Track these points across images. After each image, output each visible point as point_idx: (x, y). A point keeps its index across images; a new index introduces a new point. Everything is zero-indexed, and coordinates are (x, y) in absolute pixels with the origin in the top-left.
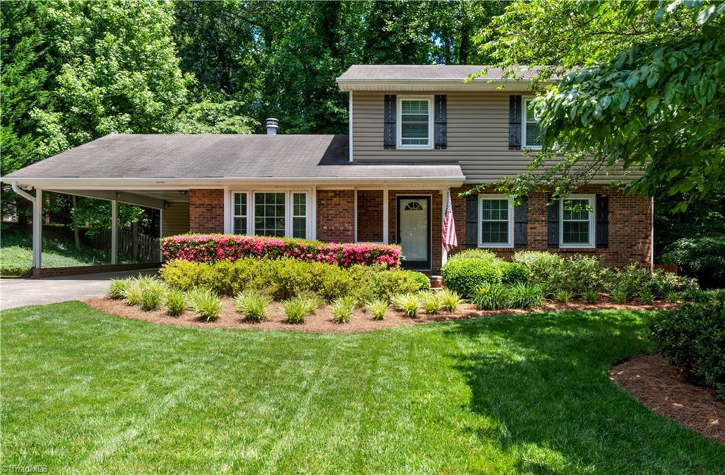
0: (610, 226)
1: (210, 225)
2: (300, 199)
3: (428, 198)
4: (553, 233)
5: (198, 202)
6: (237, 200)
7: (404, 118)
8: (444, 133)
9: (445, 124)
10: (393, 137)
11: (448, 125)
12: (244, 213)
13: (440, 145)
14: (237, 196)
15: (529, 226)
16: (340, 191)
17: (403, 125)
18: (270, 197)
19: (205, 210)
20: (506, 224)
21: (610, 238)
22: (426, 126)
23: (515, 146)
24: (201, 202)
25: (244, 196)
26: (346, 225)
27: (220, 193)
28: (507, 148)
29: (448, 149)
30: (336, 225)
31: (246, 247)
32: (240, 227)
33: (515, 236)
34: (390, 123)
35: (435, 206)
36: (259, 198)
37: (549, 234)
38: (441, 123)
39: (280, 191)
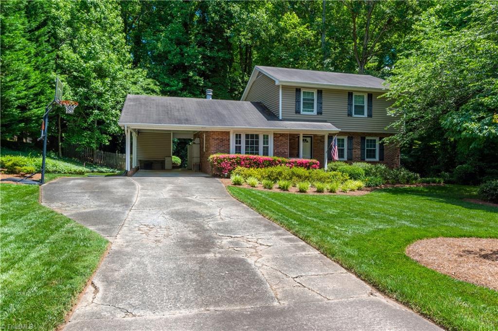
0: (385, 151)
1: (222, 149)
2: (266, 138)
3: (311, 137)
4: (362, 154)
5: (216, 137)
6: (237, 137)
7: (304, 99)
8: (321, 108)
9: (322, 103)
10: (299, 108)
11: (323, 104)
12: (240, 143)
13: (320, 113)
14: (237, 135)
15: (353, 150)
16: (283, 134)
17: (303, 103)
18: (252, 136)
19: (219, 141)
20: (343, 149)
21: (385, 156)
22: (313, 104)
23: (350, 115)
24: (217, 138)
25: (240, 135)
26: (285, 150)
27: (228, 133)
28: (347, 116)
29: (323, 115)
30: (281, 150)
31: (255, 160)
32: (238, 150)
33: (348, 155)
34: (298, 101)
35: (315, 141)
36: (247, 136)
37: (361, 155)
38: (320, 103)
39: (257, 133)
